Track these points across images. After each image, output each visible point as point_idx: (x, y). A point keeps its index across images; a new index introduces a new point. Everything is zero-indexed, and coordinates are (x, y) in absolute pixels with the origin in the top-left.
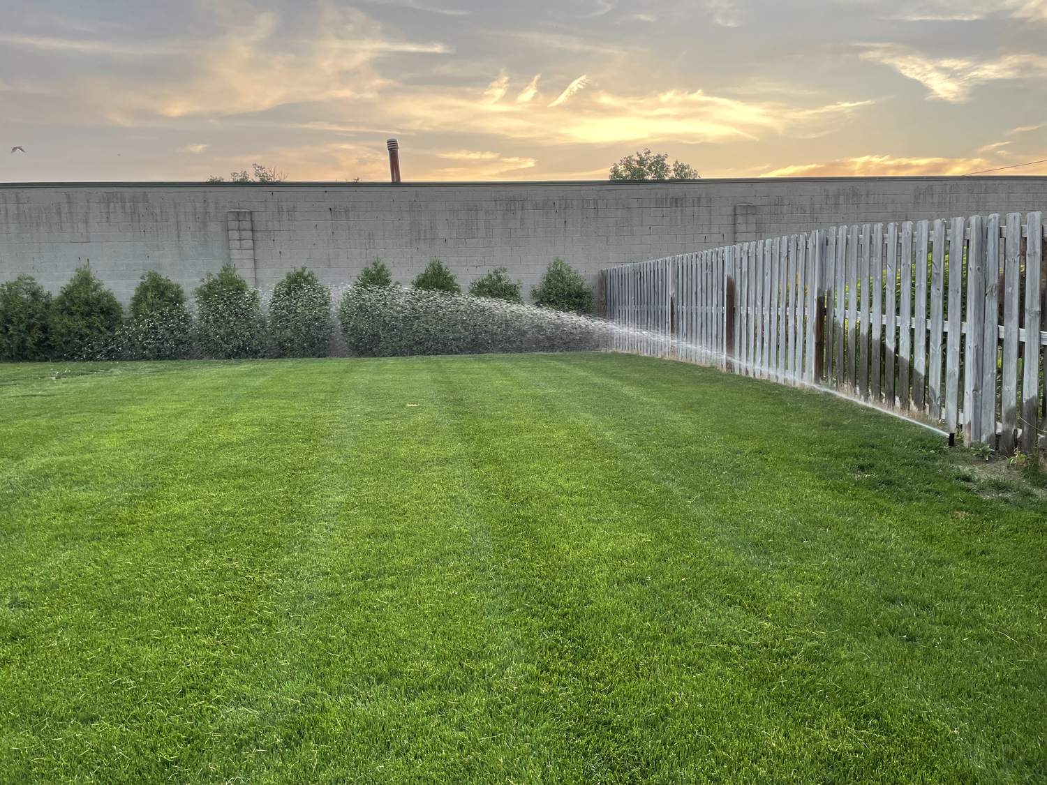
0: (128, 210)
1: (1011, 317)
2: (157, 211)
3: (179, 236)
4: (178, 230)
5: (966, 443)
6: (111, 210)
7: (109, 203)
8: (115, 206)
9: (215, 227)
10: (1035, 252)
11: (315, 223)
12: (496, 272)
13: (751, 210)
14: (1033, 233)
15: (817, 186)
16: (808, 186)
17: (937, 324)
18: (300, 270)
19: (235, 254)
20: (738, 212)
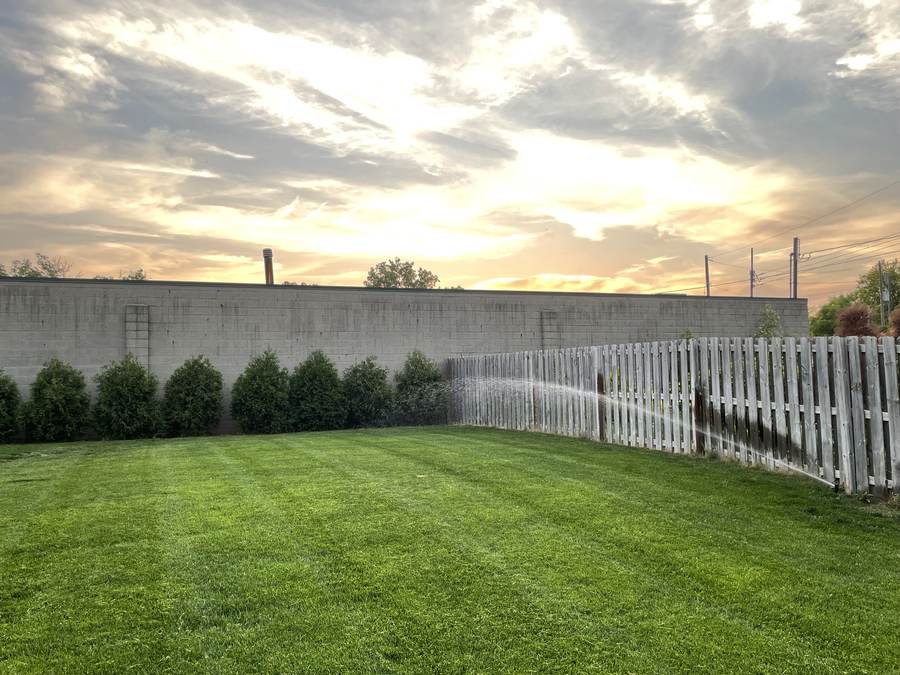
0: (28, 303)
1: (875, 404)
2: (58, 304)
3: (77, 326)
4: (77, 321)
5: (848, 491)
6: (12, 301)
7: (9, 295)
8: (15, 300)
9: (113, 319)
10: (891, 363)
11: (206, 317)
12: (368, 360)
13: (552, 315)
14: (888, 349)
15: (597, 299)
16: (591, 299)
17: (809, 408)
18: (196, 358)
19: (131, 344)
20: (545, 316)
